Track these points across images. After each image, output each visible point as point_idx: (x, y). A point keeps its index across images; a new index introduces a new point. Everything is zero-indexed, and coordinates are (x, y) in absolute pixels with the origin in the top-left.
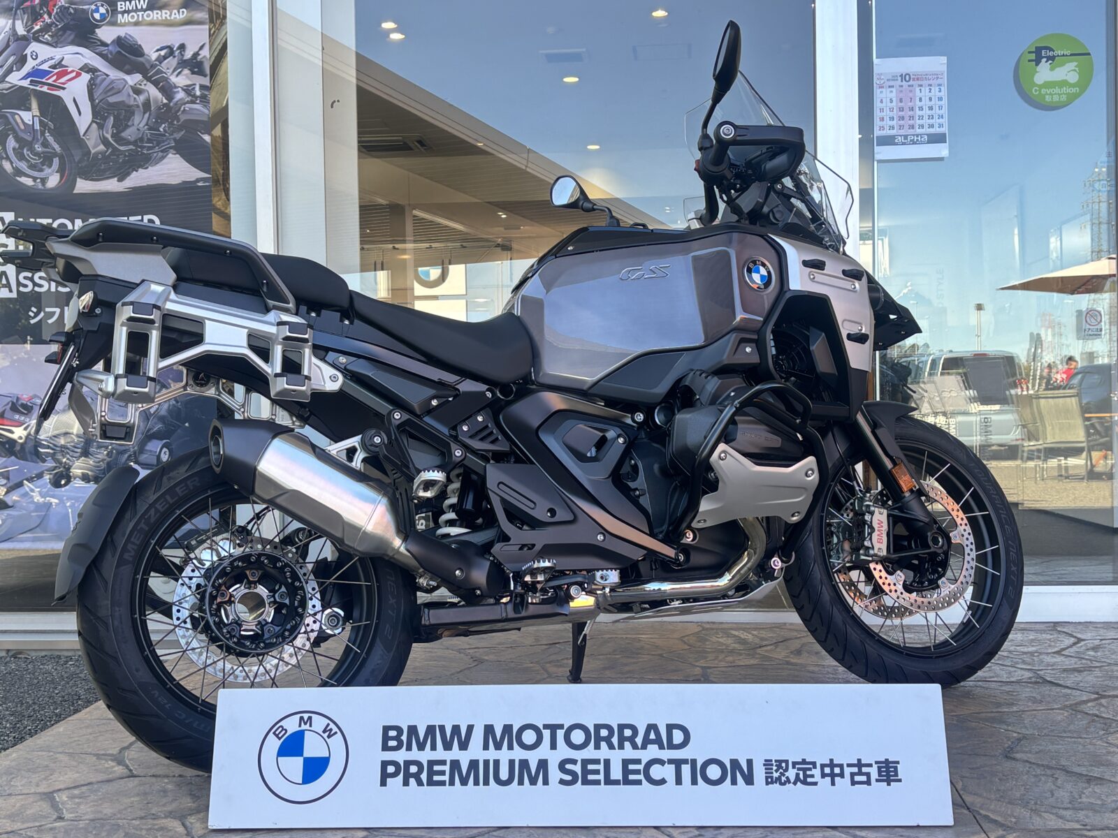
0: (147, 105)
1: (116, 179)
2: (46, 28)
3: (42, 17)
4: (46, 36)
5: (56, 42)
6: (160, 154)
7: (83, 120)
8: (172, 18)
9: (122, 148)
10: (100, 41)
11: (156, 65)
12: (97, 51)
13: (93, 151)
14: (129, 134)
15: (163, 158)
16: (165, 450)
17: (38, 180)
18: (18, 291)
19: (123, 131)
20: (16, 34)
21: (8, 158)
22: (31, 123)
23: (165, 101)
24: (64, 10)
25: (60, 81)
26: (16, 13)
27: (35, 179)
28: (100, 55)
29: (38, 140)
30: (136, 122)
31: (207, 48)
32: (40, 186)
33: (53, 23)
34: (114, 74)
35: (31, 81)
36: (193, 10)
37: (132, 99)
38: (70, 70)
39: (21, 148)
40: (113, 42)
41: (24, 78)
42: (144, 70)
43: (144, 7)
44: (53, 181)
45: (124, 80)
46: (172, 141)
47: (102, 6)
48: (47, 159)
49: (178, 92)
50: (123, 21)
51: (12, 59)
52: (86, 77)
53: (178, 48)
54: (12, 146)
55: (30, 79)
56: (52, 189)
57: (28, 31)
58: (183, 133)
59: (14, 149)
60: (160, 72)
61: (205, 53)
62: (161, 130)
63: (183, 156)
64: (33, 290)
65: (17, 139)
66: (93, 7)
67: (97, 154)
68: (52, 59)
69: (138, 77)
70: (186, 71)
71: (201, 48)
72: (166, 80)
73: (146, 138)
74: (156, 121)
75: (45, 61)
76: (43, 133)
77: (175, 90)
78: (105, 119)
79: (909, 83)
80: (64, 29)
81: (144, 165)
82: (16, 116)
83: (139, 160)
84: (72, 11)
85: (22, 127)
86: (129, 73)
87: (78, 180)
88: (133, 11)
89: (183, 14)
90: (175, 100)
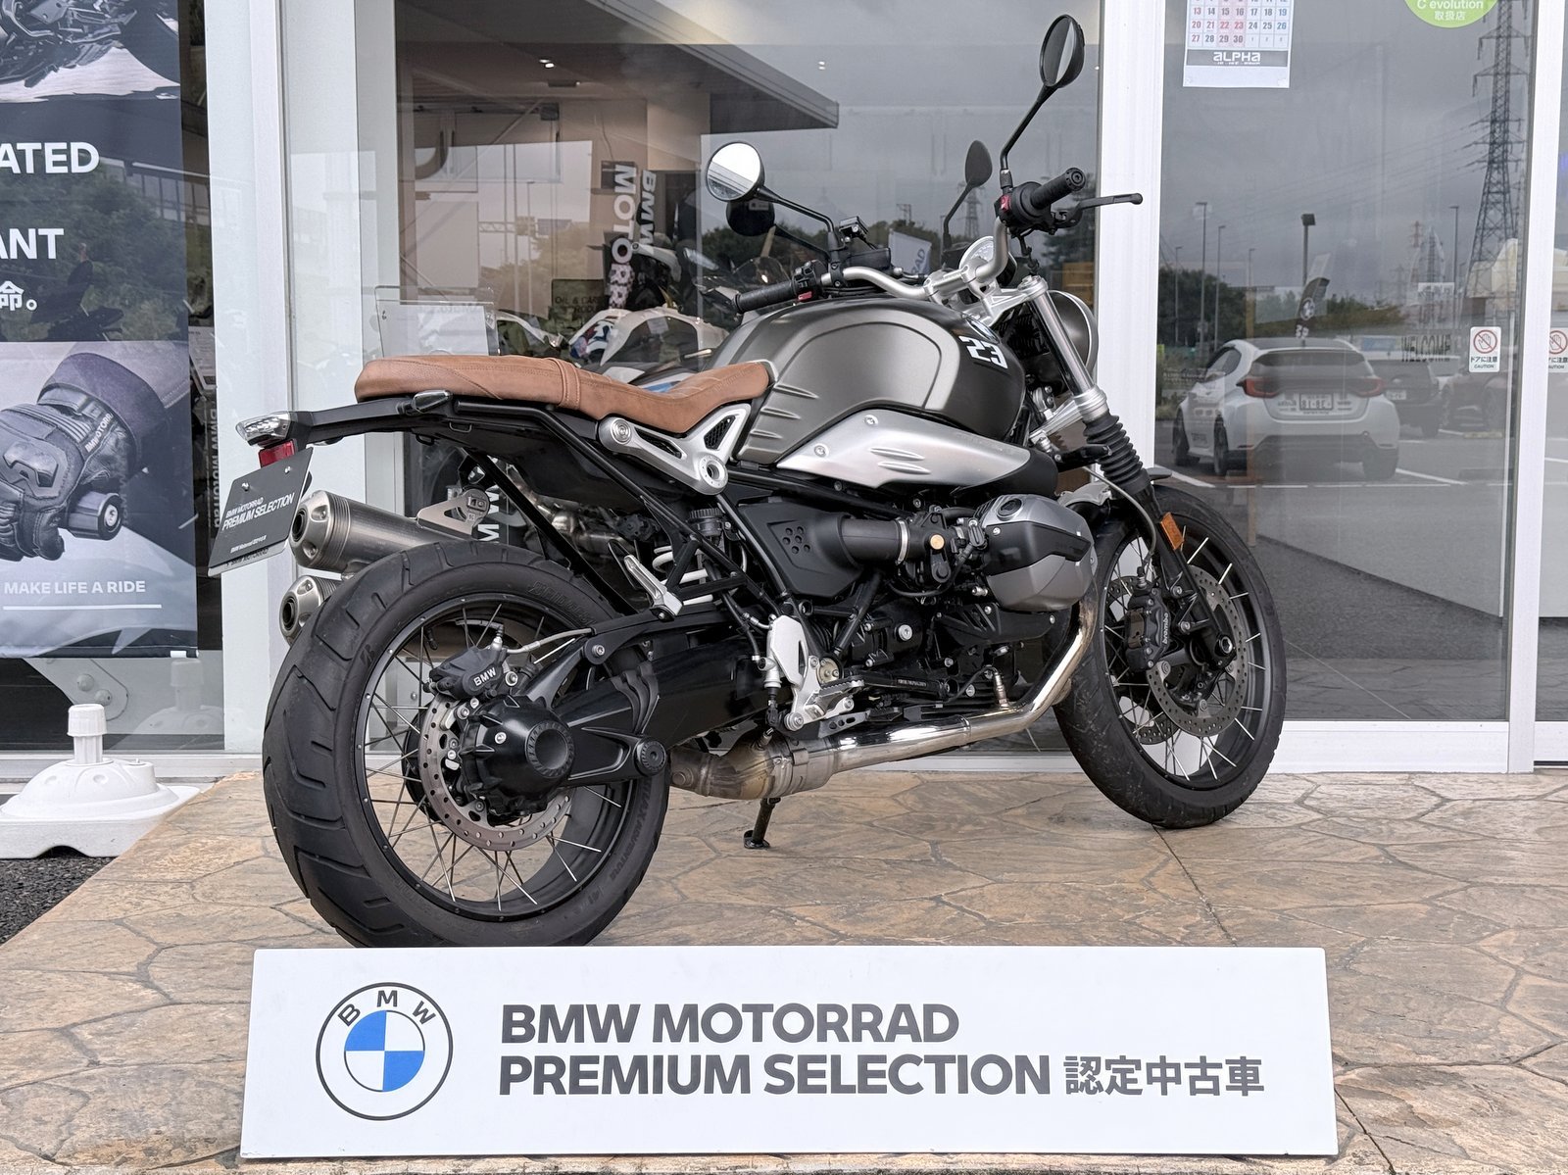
1: (23, 82)
6: (97, 46)
9: (33, 34)
14: (44, 11)
15: (99, 53)
19: (34, 6)
46: (115, 29)
58: (132, 16)
62: (97, 8)
63: (132, 52)
81: (73, 63)
83: (59, 52)
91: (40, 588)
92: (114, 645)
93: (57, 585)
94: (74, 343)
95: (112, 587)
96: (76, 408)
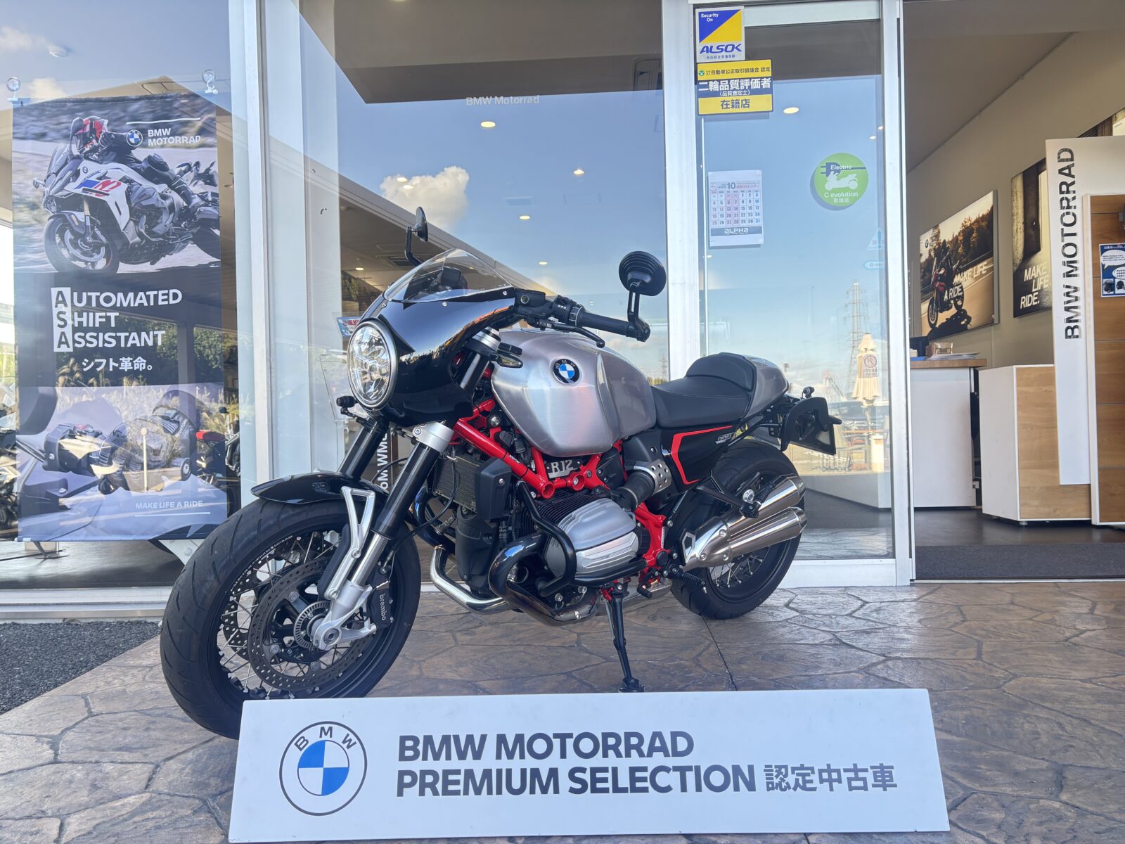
0: (172, 208)
1: (149, 263)
2: (94, 150)
3: (91, 141)
4: (94, 155)
5: (102, 160)
6: (182, 244)
7: (123, 218)
8: (190, 142)
9: (153, 240)
10: (135, 159)
11: (177, 178)
12: (133, 167)
13: (131, 242)
14: (159, 229)
15: (184, 247)
16: (186, 465)
17: (89, 264)
18: (75, 348)
19: (154, 226)
20: (73, 154)
21: (66, 247)
22: (83, 221)
23: (185, 205)
24: (107, 136)
25: (104, 189)
26: (72, 139)
27: (86, 262)
28: (135, 169)
29: (89, 234)
30: (164, 221)
31: (216, 165)
32: (91, 268)
33: (100, 146)
34: (146, 184)
35: (84, 189)
36: (205, 136)
37: (160, 202)
38: (112, 181)
39: (76, 239)
40: (145, 159)
41: (79, 187)
42: (170, 182)
43: (168, 134)
44: (101, 264)
45: (153, 188)
46: (191, 235)
47: (136, 132)
48: (96, 248)
49: (195, 198)
50: (152, 144)
51: (70, 173)
52: (124, 186)
53: (195, 165)
54: (68, 239)
55: (82, 188)
56: (98, 270)
57: (81, 152)
58: (198, 228)
59: (70, 240)
60: (181, 183)
61: (215, 169)
62: (183, 226)
63: (198, 246)
64: (85, 346)
65: (73, 232)
66: (129, 134)
67: (134, 244)
68: (98, 172)
69: (164, 186)
70: (201, 182)
71: (212, 165)
72: (186, 188)
73: (171, 234)
74: (177, 221)
75: (92, 175)
76: (93, 228)
77: (193, 196)
78: (139, 218)
79: (735, 189)
80: (108, 150)
81: (171, 251)
82: (73, 216)
83: (166, 248)
84: (113, 136)
85: (77, 224)
86: (157, 183)
87: (120, 263)
88: (159, 137)
89: (199, 140)
90: (193, 203)
91: (153, 505)
92: (187, 533)
93: (160, 504)
94: (169, 386)
95: (187, 505)
96: (171, 417)
